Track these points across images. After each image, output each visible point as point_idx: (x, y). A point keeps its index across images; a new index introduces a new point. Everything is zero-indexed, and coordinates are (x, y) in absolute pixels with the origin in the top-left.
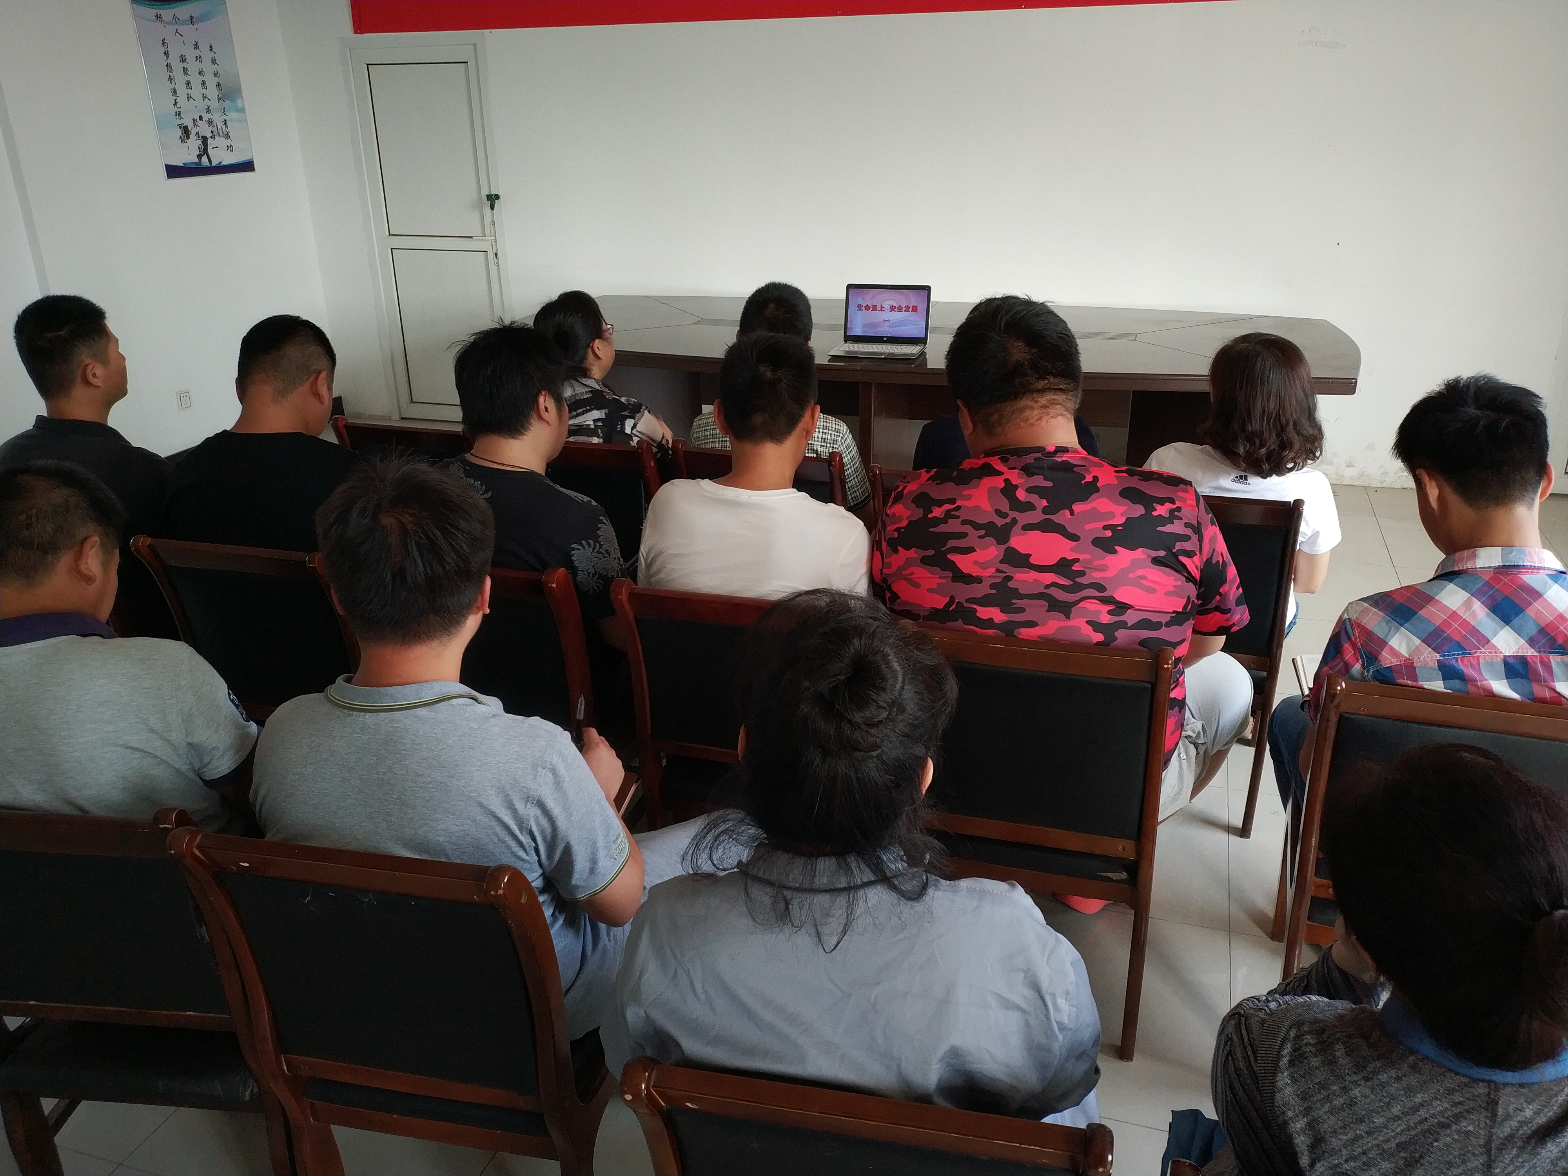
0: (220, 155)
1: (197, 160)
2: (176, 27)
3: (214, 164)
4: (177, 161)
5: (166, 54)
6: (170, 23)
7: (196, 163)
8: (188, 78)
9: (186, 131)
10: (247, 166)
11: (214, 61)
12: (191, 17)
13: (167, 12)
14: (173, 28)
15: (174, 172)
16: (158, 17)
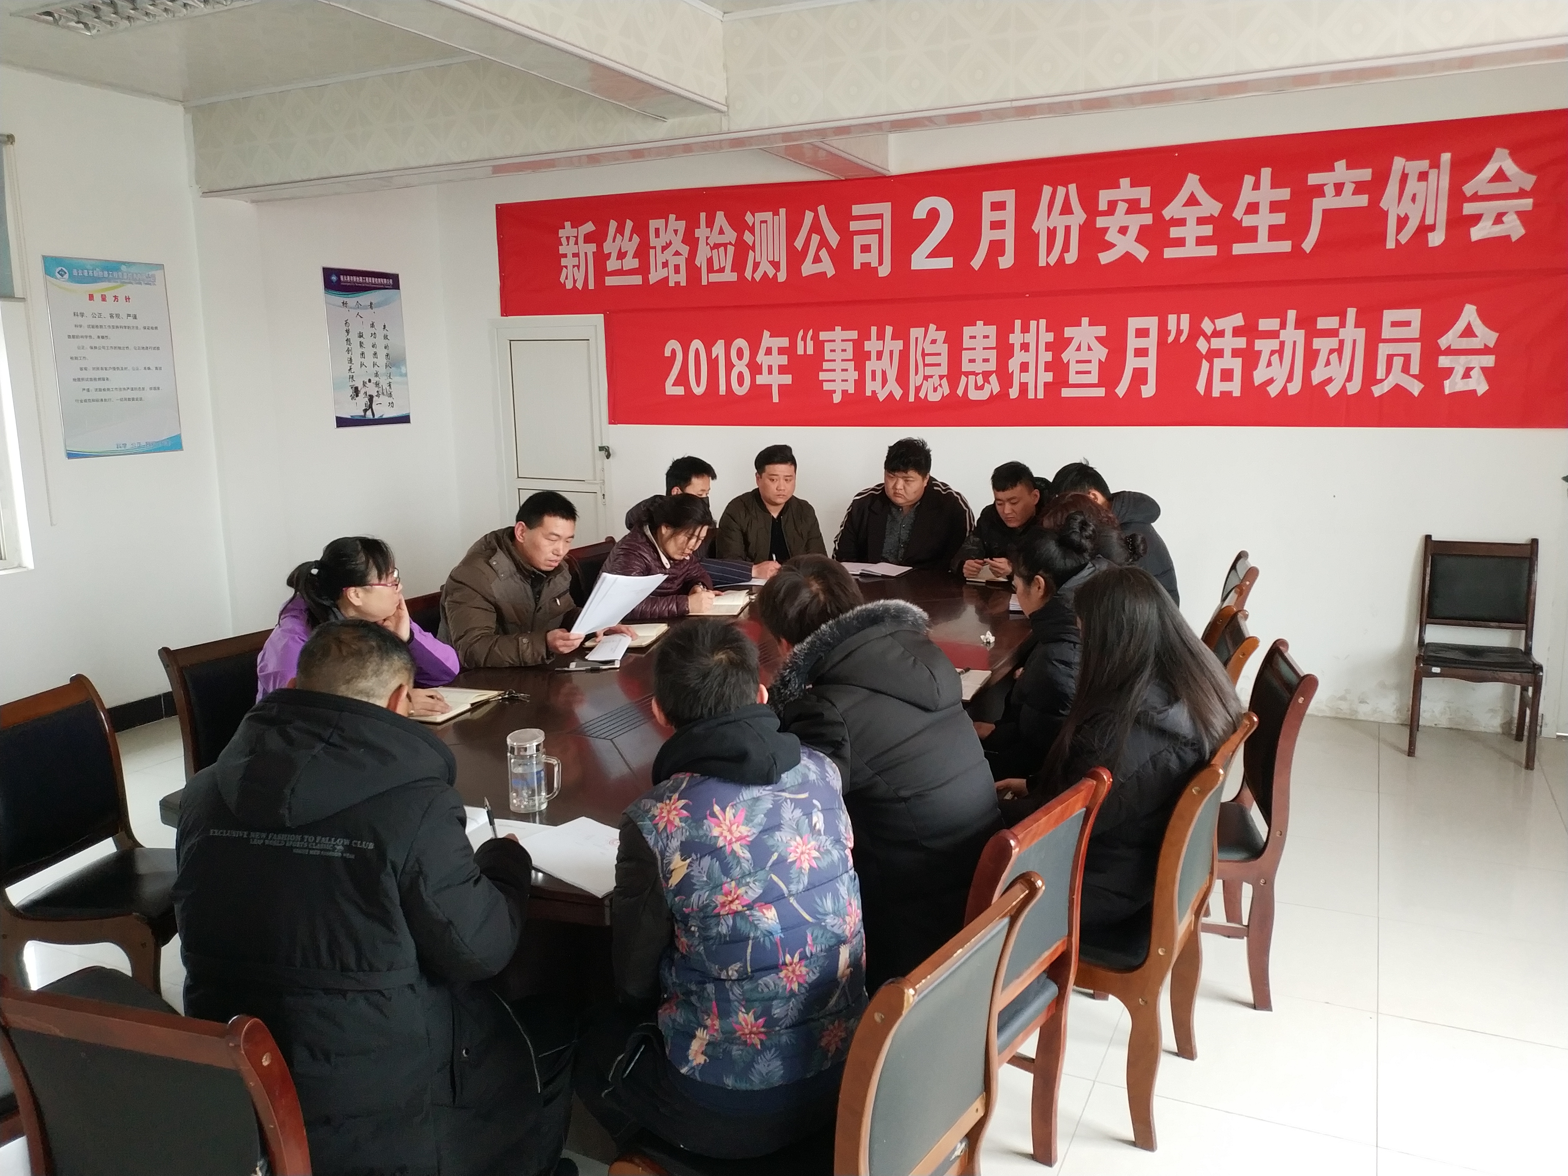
0: (381, 410)
1: (362, 414)
2: (358, 311)
3: (376, 417)
4: (346, 415)
5: (348, 331)
6: (353, 308)
7: (361, 416)
8: (363, 350)
9: (356, 391)
10: (405, 419)
11: (386, 337)
12: (371, 303)
13: (352, 300)
14: (355, 312)
15: (342, 422)
16: (345, 304)
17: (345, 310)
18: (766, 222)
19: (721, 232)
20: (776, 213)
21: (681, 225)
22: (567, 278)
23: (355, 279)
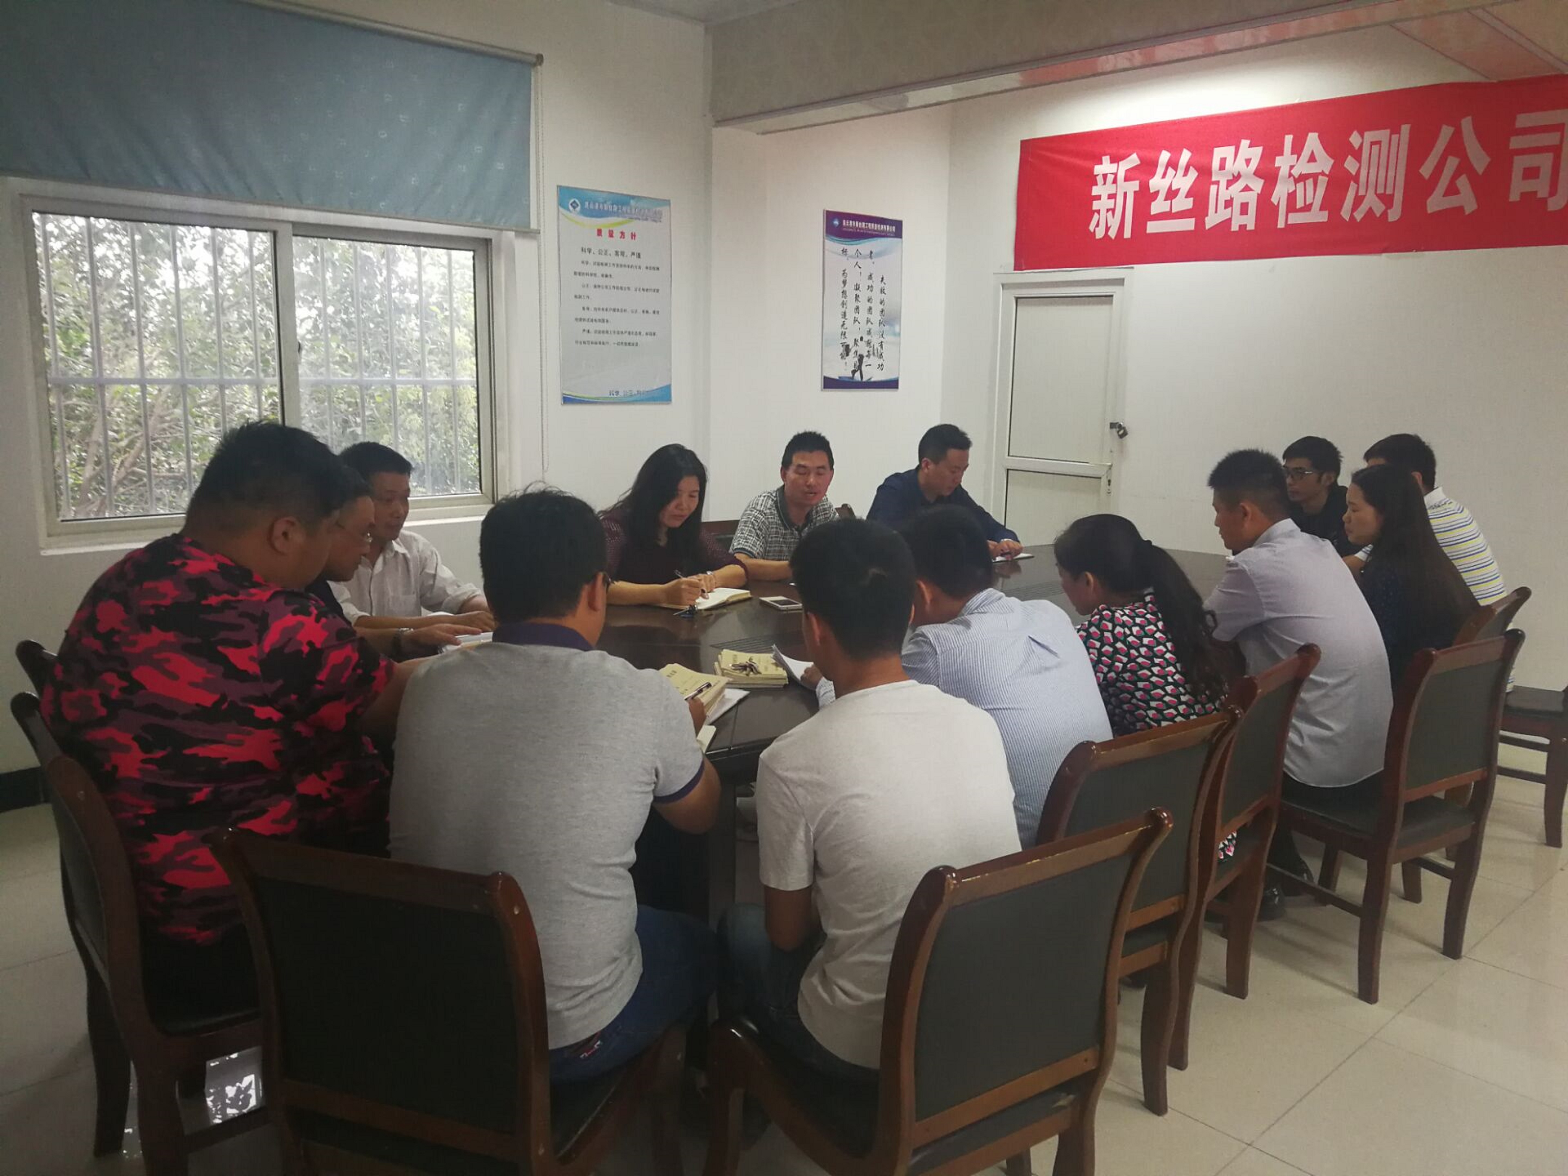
0: (871, 373)
1: (851, 375)
2: (857, 260)
3: (865, 379)
4: (835, 375)
5: (844, 282)
6: (851, 257)
7: (849, 378)
8: (859, 304)
9: (847, 349)
10: (892, 384)
11: (882, 291)
12: (871, 253)
13: (852, 248)
14: (854, 261)
15: (830, 383)
16: (844, 251)
17: (844, 258)
18: (1378, 143)
19: (1312, 159)
20: (1396, 130)
21: (1257, 153)
22: (1097, 225)
23: (857, 224)
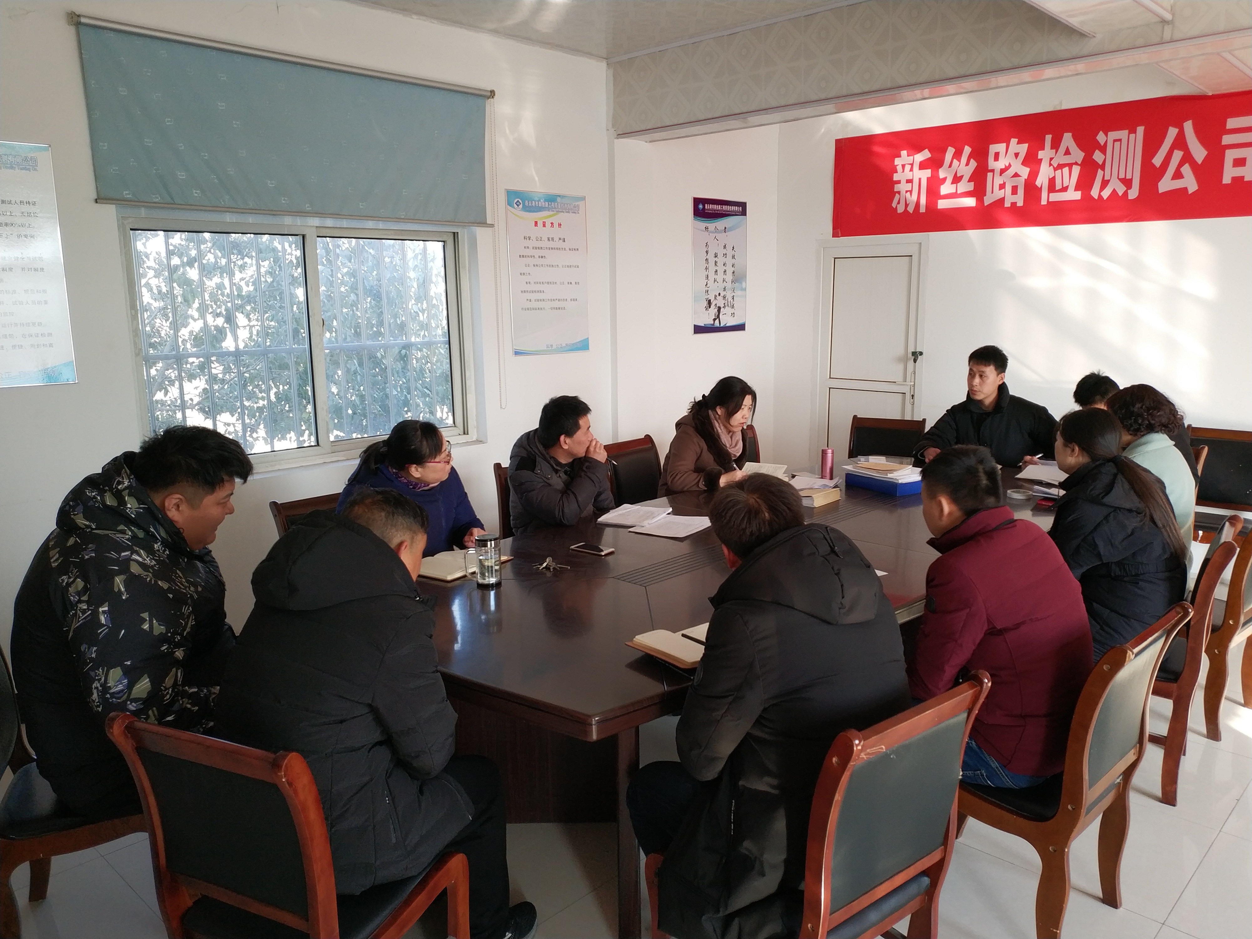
0: (727, 320)
1: (712, 323)
2: (716, 234)
3: (722, 325)
4: (701, 323)
5: (707, 252)
6: (712, 232)
7: (711, 324)
8: (717, 268)
9: (709, 302)
10: (742, 327)
11: (733, 257)
12: (725, 228)
13: (712, 225)
14: (714, 235)
15: (698, 330)
16: (706, 228)
17: (707, 233)
18: (1120, 140)
19: (1067, 152)
20: (1133, 131)
21: (1023, 148)
22: (899, 203)
23: (716, 207)
